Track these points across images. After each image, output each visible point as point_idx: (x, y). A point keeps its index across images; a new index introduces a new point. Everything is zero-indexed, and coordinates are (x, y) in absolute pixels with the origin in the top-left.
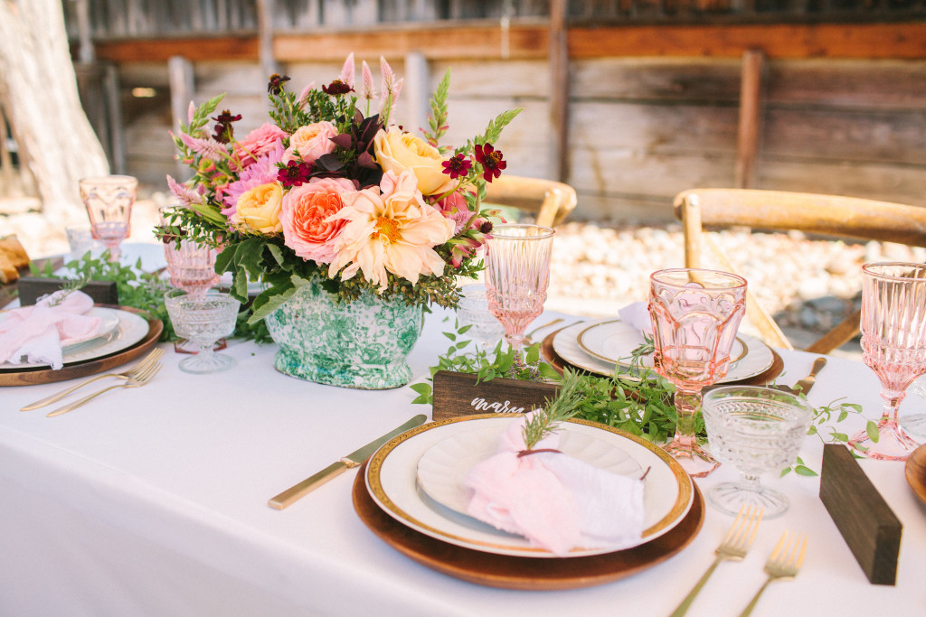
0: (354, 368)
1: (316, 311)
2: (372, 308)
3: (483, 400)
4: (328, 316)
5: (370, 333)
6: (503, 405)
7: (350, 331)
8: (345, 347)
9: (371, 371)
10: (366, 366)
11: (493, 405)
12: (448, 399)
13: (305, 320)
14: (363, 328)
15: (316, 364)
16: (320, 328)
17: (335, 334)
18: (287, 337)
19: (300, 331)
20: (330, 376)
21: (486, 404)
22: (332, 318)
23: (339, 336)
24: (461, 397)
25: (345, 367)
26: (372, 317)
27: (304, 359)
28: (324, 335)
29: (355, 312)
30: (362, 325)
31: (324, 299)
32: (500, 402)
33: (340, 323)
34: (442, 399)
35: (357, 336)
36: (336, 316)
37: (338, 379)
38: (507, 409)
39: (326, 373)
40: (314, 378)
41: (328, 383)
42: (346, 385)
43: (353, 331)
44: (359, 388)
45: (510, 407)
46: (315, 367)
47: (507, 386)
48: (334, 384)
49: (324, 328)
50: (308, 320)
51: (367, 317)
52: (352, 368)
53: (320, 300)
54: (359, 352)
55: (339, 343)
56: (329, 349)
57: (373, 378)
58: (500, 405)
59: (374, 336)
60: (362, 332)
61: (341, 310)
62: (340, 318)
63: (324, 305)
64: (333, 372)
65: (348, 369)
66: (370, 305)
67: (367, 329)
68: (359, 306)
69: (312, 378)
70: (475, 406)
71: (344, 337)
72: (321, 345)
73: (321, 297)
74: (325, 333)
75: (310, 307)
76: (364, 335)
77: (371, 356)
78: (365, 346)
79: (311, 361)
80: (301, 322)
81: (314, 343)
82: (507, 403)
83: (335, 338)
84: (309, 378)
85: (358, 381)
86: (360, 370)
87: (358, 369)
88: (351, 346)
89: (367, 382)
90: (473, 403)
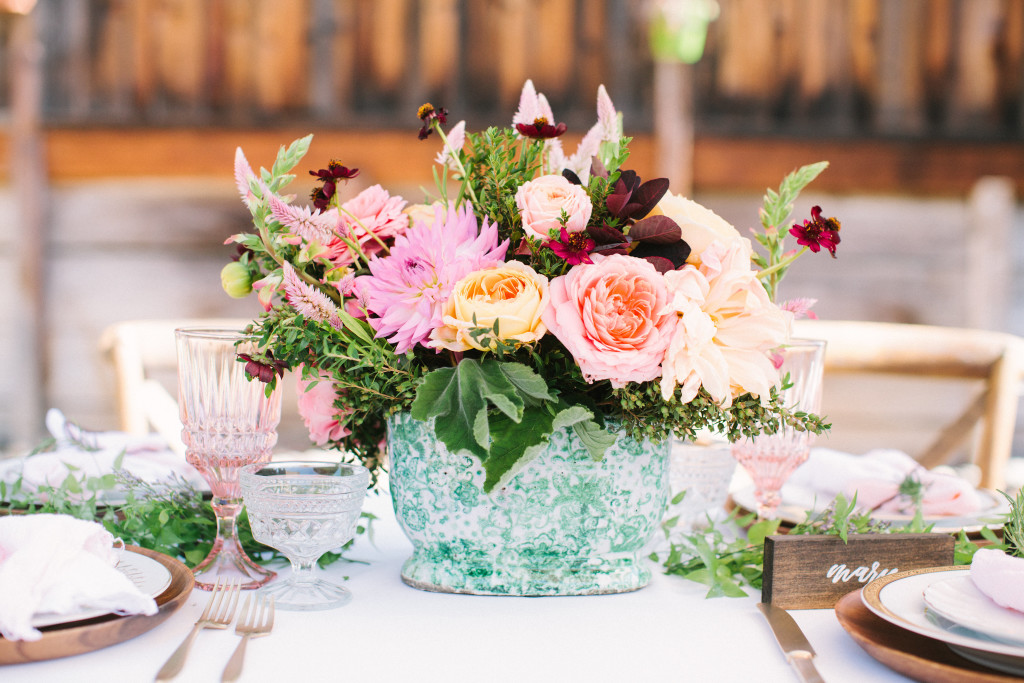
0: (593, 561)
1: (543, 474)
2: (639, 458)
3: (844, 566)
4: (566, 480)
5: (633, 499)
6: (871, 569)
7: (602, 499)
8: (591, 527)
9: (618, 563)
10: (613, 557)
11: (856, 573)
12: (794, 573)
13: (520, 492)
14: (623, 492)
15: (525, 566)
16: (549, 501)
17: (576, 506)
18: (475, 527)
19: (507, 513)
20: (555, 579)
21: (848, 571)
22: (574, 481)
23: (584, 510)
24: (813, 568)
25: (578, 563)
26: (638, 474)
27: (499, 562)
28: (557, 513)
29: (613, 466)
30: (622, 488)
31: (559, 452)
32: (866, 566)
33: (588, 486)
34: (786, 574)
35: (614, 507)
36: (581, 479)
37: (570, 583)
38: (876, 574)
39: (545, 577)
40: (525, 588)
41: (552, 592)
42: (584, 591)
43: (607, 499)
44: (605, 593)
45: (879, 570)
46: (523, 570)
47: (876, 541)
48: (564, 592)
49: (556, 500)
50: (527, 491)
51: (630, 473)
52: (590, 562)
53: (552, 454)
54: (611, 533)
55: (583, 521)
56: (560, 537)
57: (623, 573)
58: (867, 569)
59: (638, 504)
60: (621, 499)
61: (590, 467)
62: (587, 481)
63: (559, 462)
64: (558, 573)
65: (584, 564)
66: (637, 454)
67: (628, 492)
68: (621, 457)
69: (520, 590)
70: (832, 577)
71: (593, 511)
72: (547, 529)
73: (555, 449)
74: (558, 509)
75: (531, 469)
76: (623, 503)
77: (626, 536)
78: (622, 521)
79: (515, 562)
80: (513, 496)
81: (533, 529)
82: (876, 565)
83: (576, 515)
84: (513, 591)
85: (604, 582)
86: (603, 562)
87: (600, 561)
88: (602, 523)
89: (617, 580)
90: (829, 575)
